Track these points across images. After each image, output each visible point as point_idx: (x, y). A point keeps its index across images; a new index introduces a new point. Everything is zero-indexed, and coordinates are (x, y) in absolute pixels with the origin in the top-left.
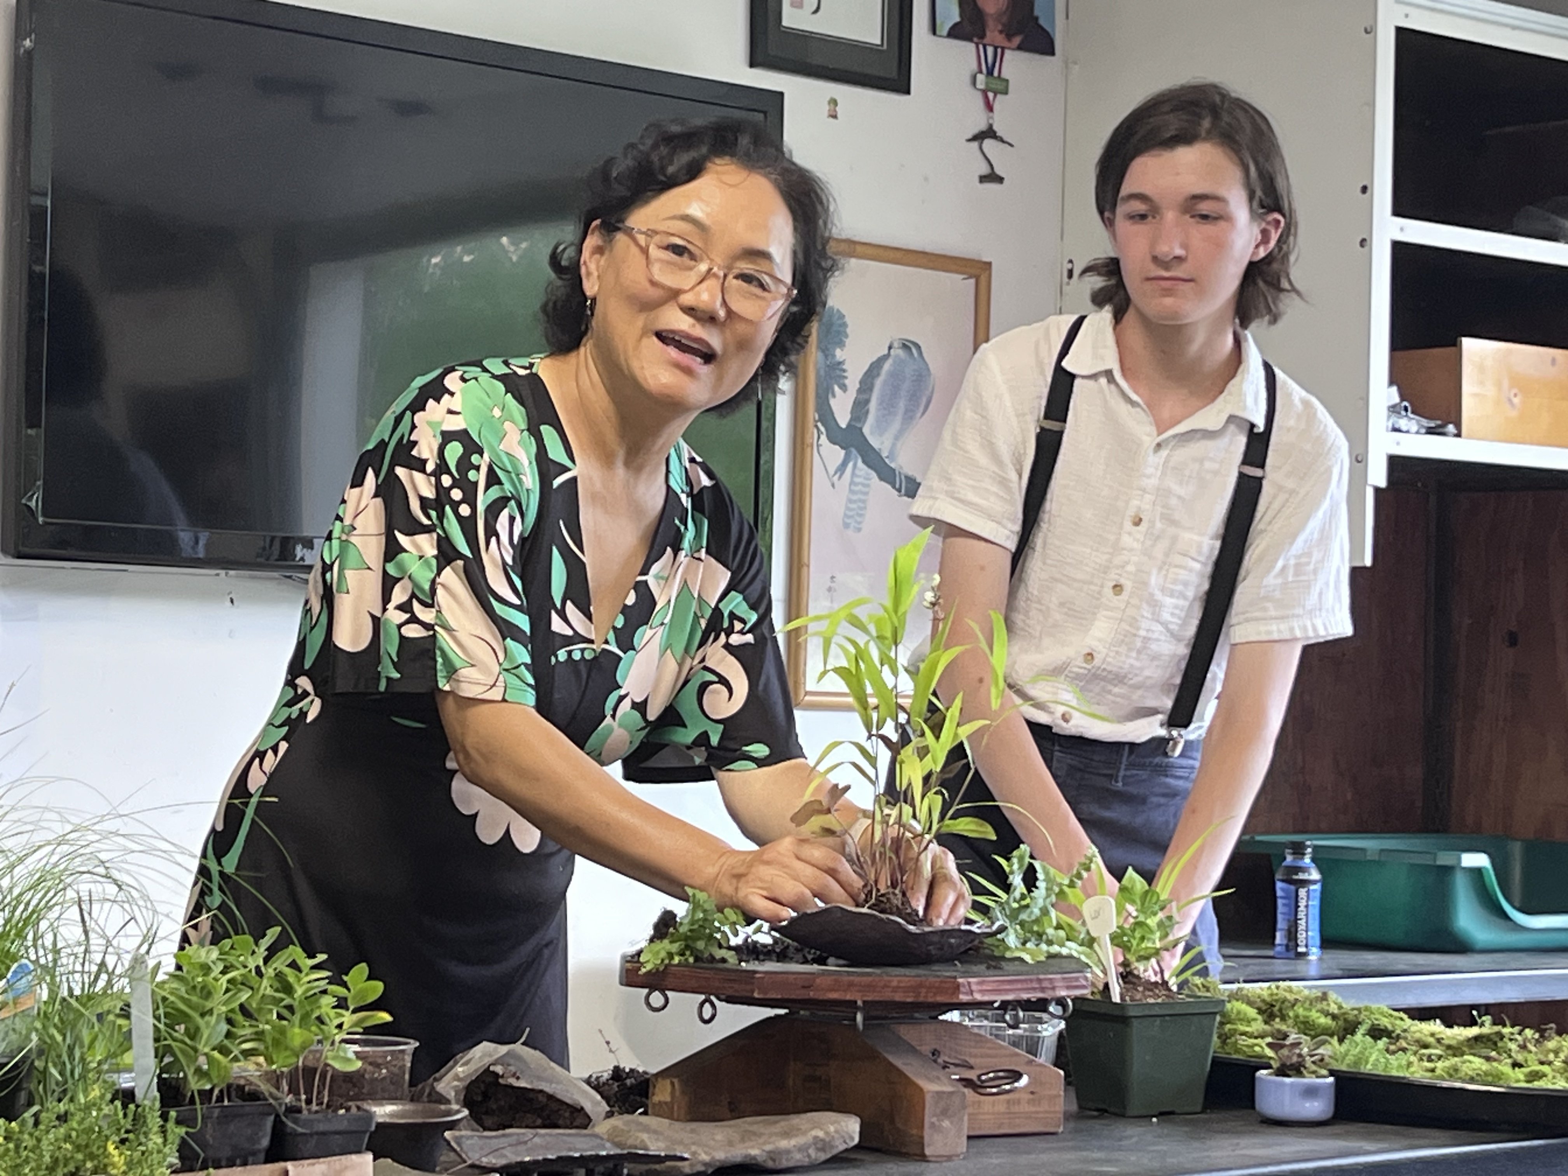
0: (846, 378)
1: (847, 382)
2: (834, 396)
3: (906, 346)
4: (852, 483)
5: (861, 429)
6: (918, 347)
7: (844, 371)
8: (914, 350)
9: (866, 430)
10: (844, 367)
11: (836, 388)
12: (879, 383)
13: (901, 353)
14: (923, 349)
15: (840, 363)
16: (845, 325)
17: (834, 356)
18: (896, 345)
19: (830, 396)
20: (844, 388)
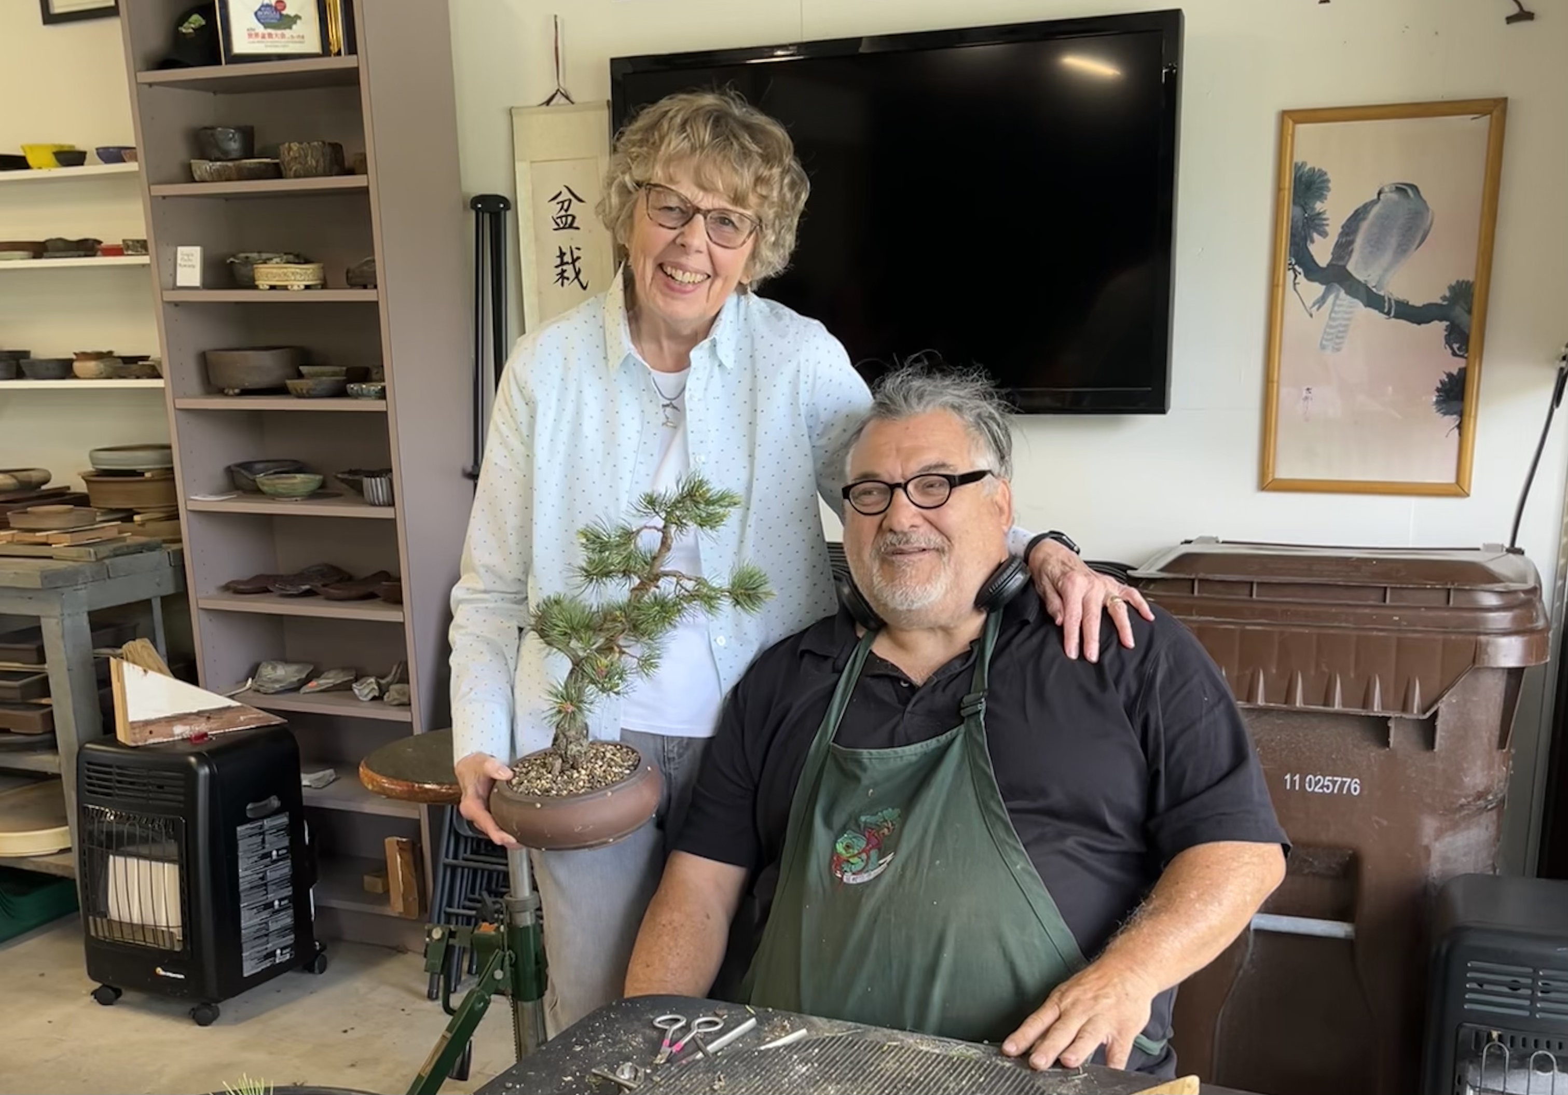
0: (1327, 225)
1: (1327, 228)
2: (1312, 241)
3: (1401, 189)
4: (1332, 311)
5: (1344, 267)
6: (1414, 188)
7: (1325, 219)
8: (1410, 192)
9: (1350, 267)
10: (1324, 216)
11: (1315, 236)
12: (1365, 226)
13: (1395, 196)
14: (1420, 189)
15: (1319, 214)
16: (1328, 181)
17: (1313, 209)
18: (1387, 189)
19: (1308, 242)
20: (1324, 234)
